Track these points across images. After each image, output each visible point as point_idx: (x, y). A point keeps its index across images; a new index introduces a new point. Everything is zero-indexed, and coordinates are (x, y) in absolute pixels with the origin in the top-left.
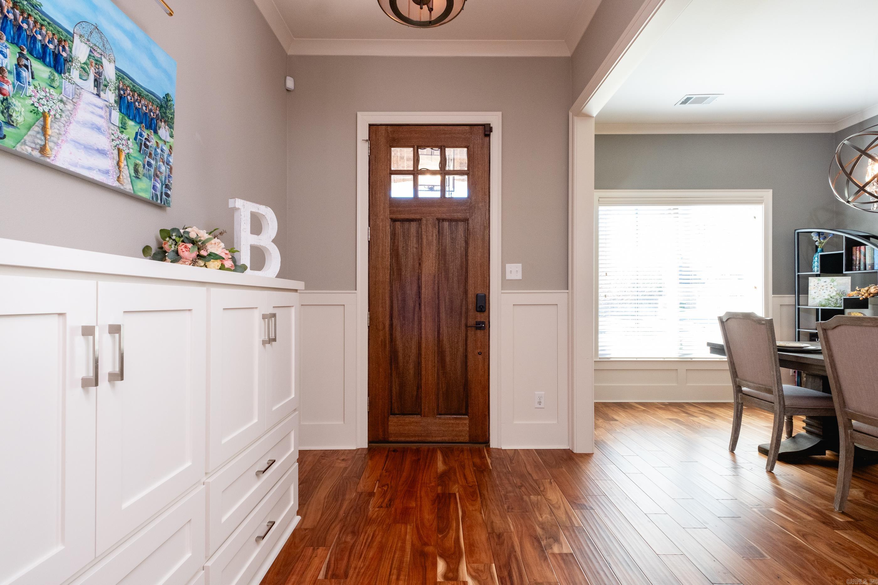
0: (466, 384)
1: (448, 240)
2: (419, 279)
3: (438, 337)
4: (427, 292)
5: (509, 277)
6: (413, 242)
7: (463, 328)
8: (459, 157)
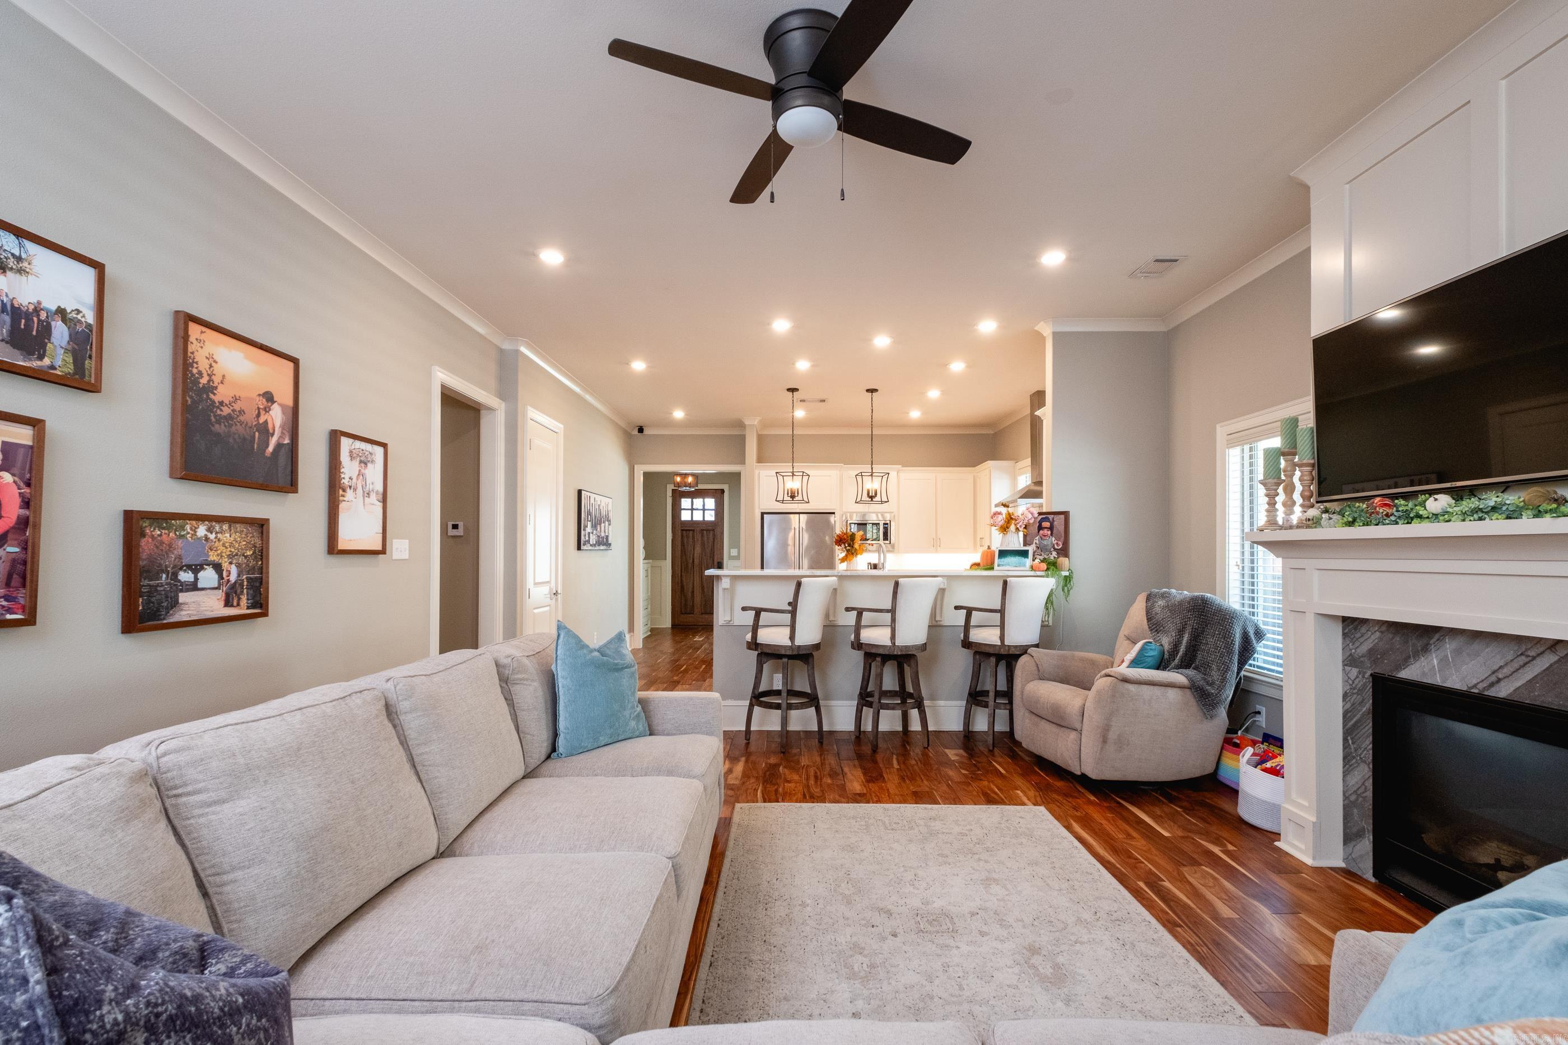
1: (706, 539)
2: (693, 555)
4: (697, 561)
5: (732, 555)
6: (691, 540)
8: (710, 503)
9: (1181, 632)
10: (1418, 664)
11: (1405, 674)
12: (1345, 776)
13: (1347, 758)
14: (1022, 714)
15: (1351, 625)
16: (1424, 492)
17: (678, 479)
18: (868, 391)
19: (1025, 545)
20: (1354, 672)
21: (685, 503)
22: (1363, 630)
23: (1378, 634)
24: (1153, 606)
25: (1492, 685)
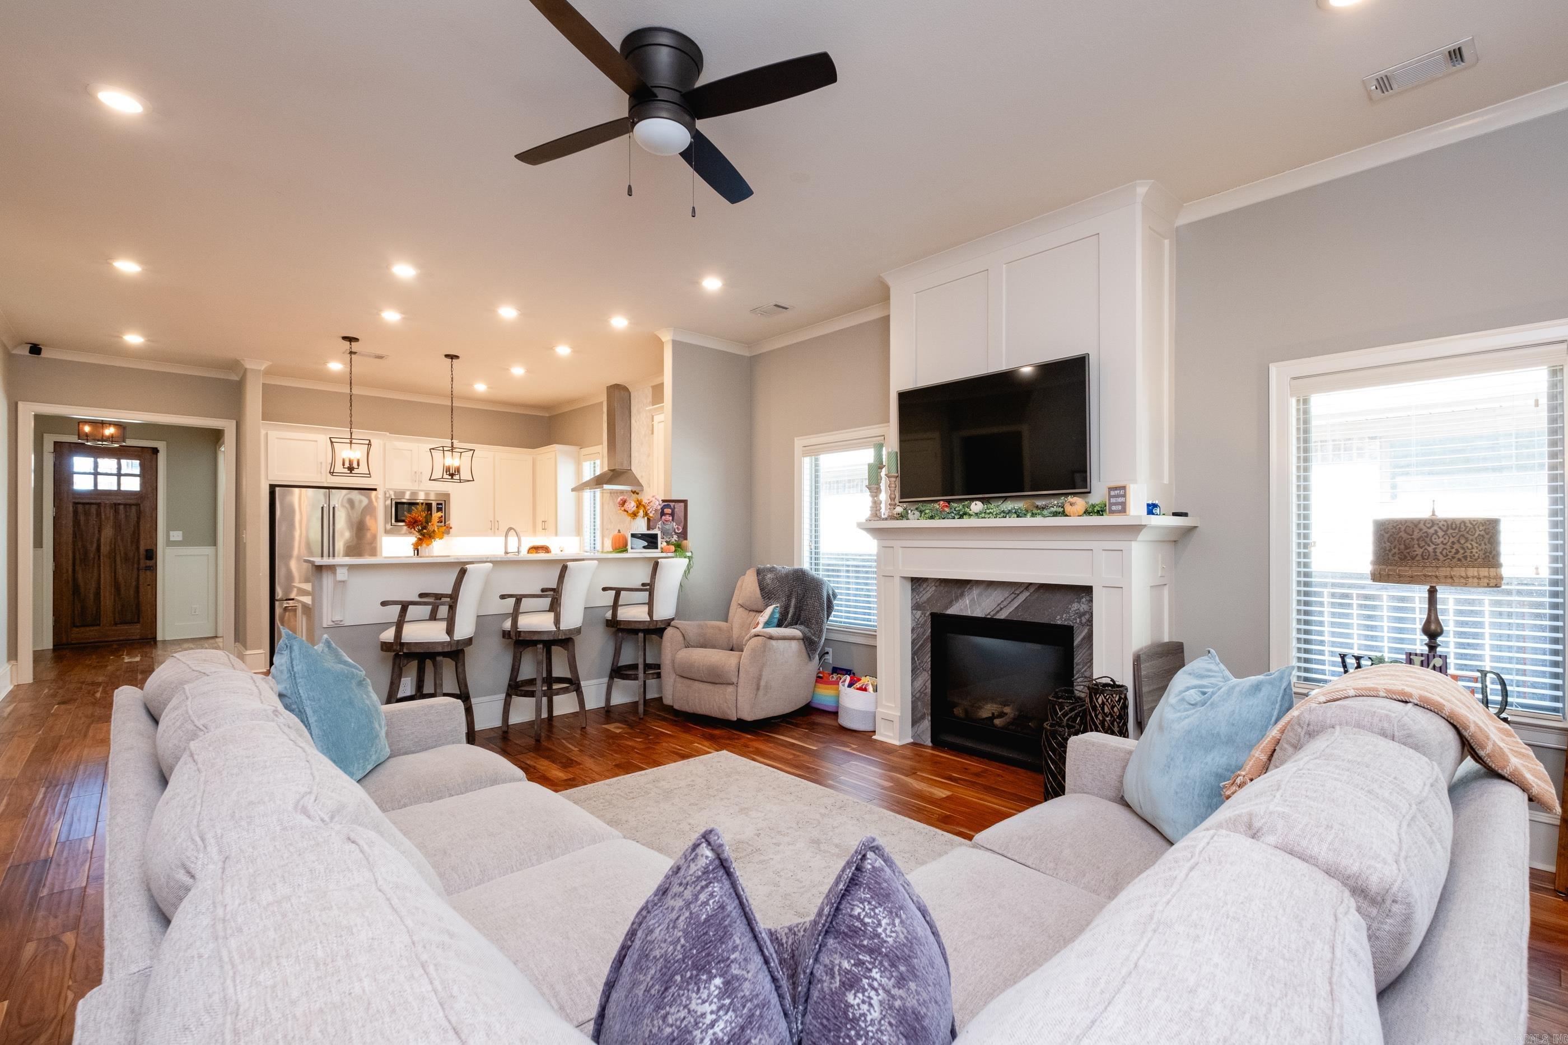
0: (138, 605)
1: (123, 517)
2: (99, 540)
3: (115, 576)
4: (105, 549)
5: (172, 539)
6: (93, 519)
7: (135, 570)
8: (132, 466)
9: (789, 598)
10: (957, 605)
11: (950, 611)
12: (912, 682)
13: (914, 670)
14: (672, 680)
15: (917, 583)
16: (966, 499)
17: (87, 429)
18: (447, 356)
19: (648, 529)
20: (919, 613)
21: (81, 463)
22: (925, 586)
23: (934, 588)
24: (764, 579)
25: (998, 612)
